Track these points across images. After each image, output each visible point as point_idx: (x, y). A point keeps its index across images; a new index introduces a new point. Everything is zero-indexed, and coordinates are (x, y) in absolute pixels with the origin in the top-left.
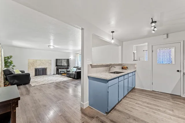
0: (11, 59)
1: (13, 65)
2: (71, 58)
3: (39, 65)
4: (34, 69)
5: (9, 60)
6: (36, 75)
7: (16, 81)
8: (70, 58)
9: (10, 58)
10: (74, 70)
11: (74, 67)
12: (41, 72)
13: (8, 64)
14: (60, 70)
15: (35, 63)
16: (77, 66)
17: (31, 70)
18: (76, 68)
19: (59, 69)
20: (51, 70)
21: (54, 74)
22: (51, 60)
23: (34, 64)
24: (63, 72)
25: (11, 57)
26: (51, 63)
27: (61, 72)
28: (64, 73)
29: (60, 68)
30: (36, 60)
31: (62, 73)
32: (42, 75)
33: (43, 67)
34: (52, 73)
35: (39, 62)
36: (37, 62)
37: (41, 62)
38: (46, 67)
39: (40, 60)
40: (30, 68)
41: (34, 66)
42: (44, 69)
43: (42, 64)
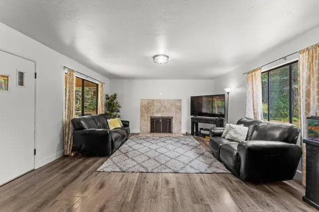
2: (232, 89)
3: (159, 111)
4: (149, 119)
6: (152, 131)
8: (227, 90)
10: (236, 132)
11: (239, 123)
12: (161, 126)
14: (200, 125)
15: (150, 106)
16: (252, 117)
17: (145, 120)
18: (246, 124)
19: (199, 123)
20: (180, 122)
22: (180, 101)
23: (150, 108)
24: (207, 133)
26: (181, 107)
27: (202, 132)
29: (202, 121)
30: (153, 101)
31: (205, 135)
32: (163, 132)
33: (166, 115)
34: (184, 131)
35: (159, 104)
36: (155, 104)
37: (162, 105)
38: (170, 115)
39: (159, 101)
40: (144, 116)
41: (149, 113)
42: (167, 119)
43: (162, 109)
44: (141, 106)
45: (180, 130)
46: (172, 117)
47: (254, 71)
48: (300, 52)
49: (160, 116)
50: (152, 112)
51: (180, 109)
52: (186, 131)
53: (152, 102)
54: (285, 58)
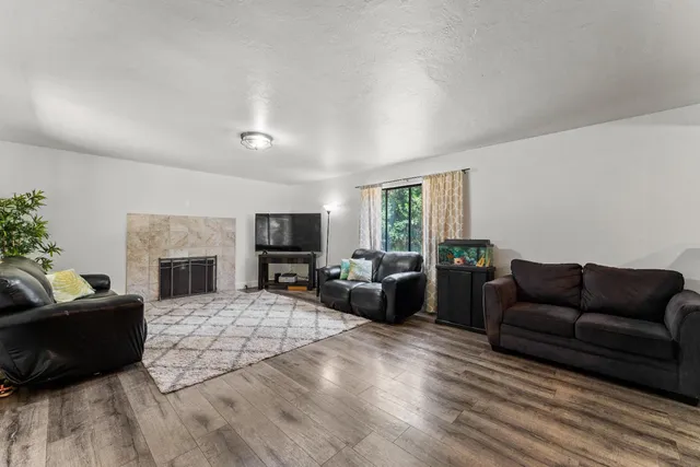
0: (38, 212)
1: (46, 243)
3: (182, 244)
4: (156, 265)
5: (27, 218)
6: (165, 293)
7: (53, 355)
9: (31, 207)
12: (188, 279)
13: (19, 237)
14: (273, 269)
15: (159, 233)
17: (143, 269)
20: (233, 266)
21: (247, 289)
22: (233, 221)
23: (157, 238)
24: (292, 280)
25: (36, 199)
26: (234, 234)
27: (281, 279)
28: (297, 284)
29: (277, 260)
30: (167, 219)
31: (288, 284)
32: (194, 292)
33: (200, 252)
34: (240, 284)
35: (181, 228)
36: (173, 228)
37: (191, 232)
38: (211, 253)
39: (183, 220)
40: (139, 259)
41: (153, 250)
42: (204, 262)
43: (192, 239)
44: (128, 233)
45: (232, 283)
46: (216, 257)
47: (373, 186)
48: (425, 177)
49: (186, 256)
50: (163, 246)
51: (232, 238)
52: (245, 283)
53: (164, 223)
54: (407, 179)
